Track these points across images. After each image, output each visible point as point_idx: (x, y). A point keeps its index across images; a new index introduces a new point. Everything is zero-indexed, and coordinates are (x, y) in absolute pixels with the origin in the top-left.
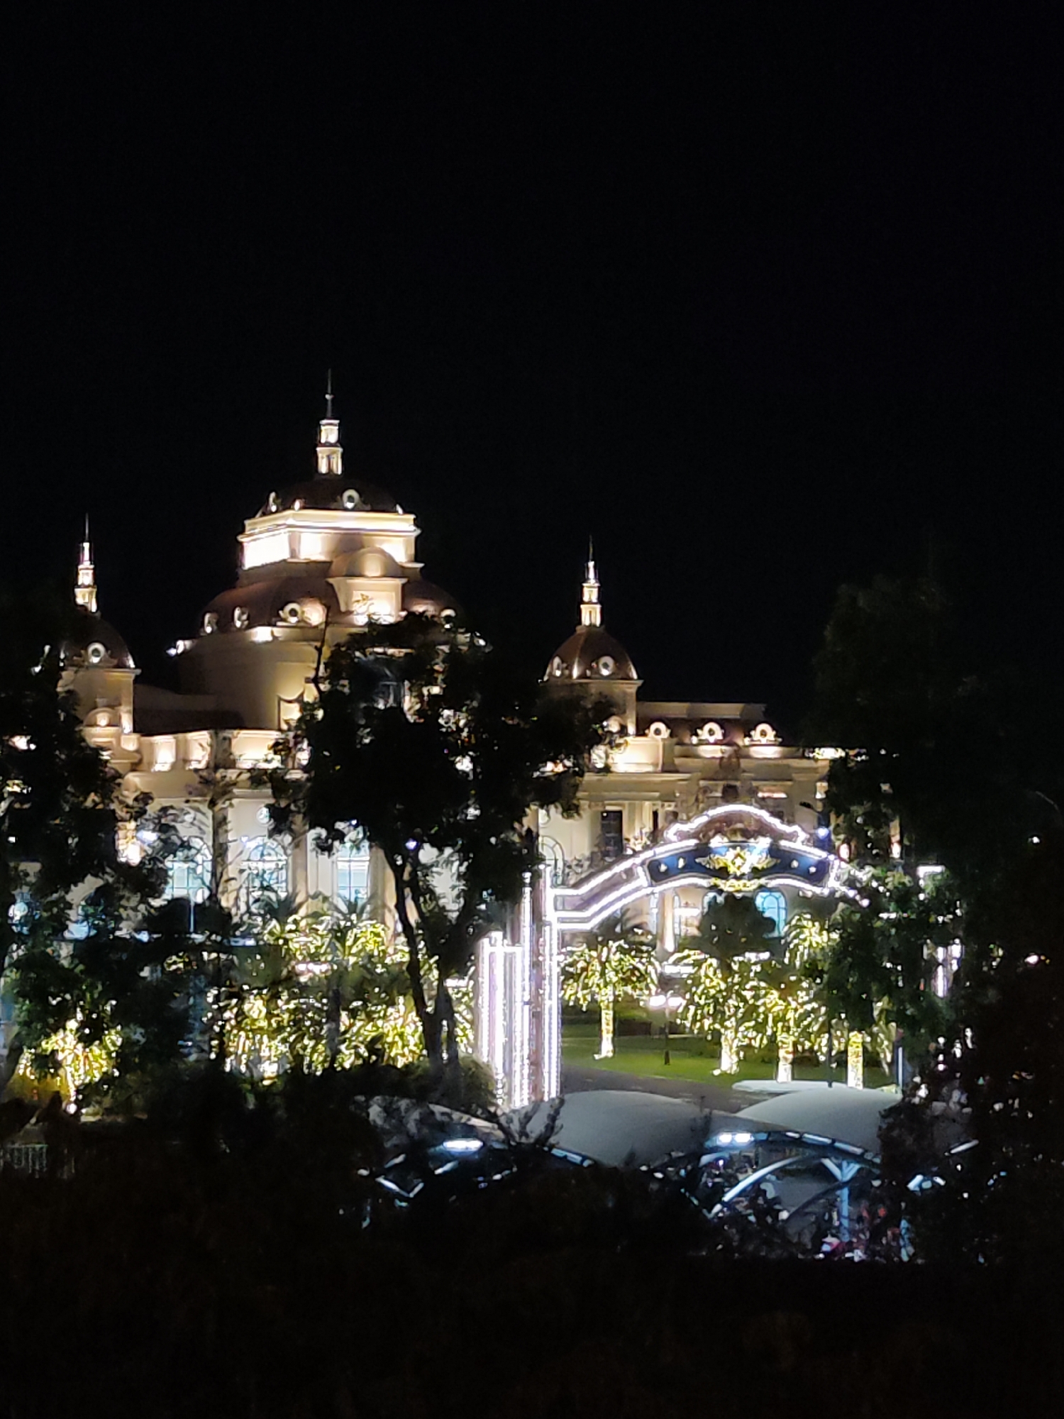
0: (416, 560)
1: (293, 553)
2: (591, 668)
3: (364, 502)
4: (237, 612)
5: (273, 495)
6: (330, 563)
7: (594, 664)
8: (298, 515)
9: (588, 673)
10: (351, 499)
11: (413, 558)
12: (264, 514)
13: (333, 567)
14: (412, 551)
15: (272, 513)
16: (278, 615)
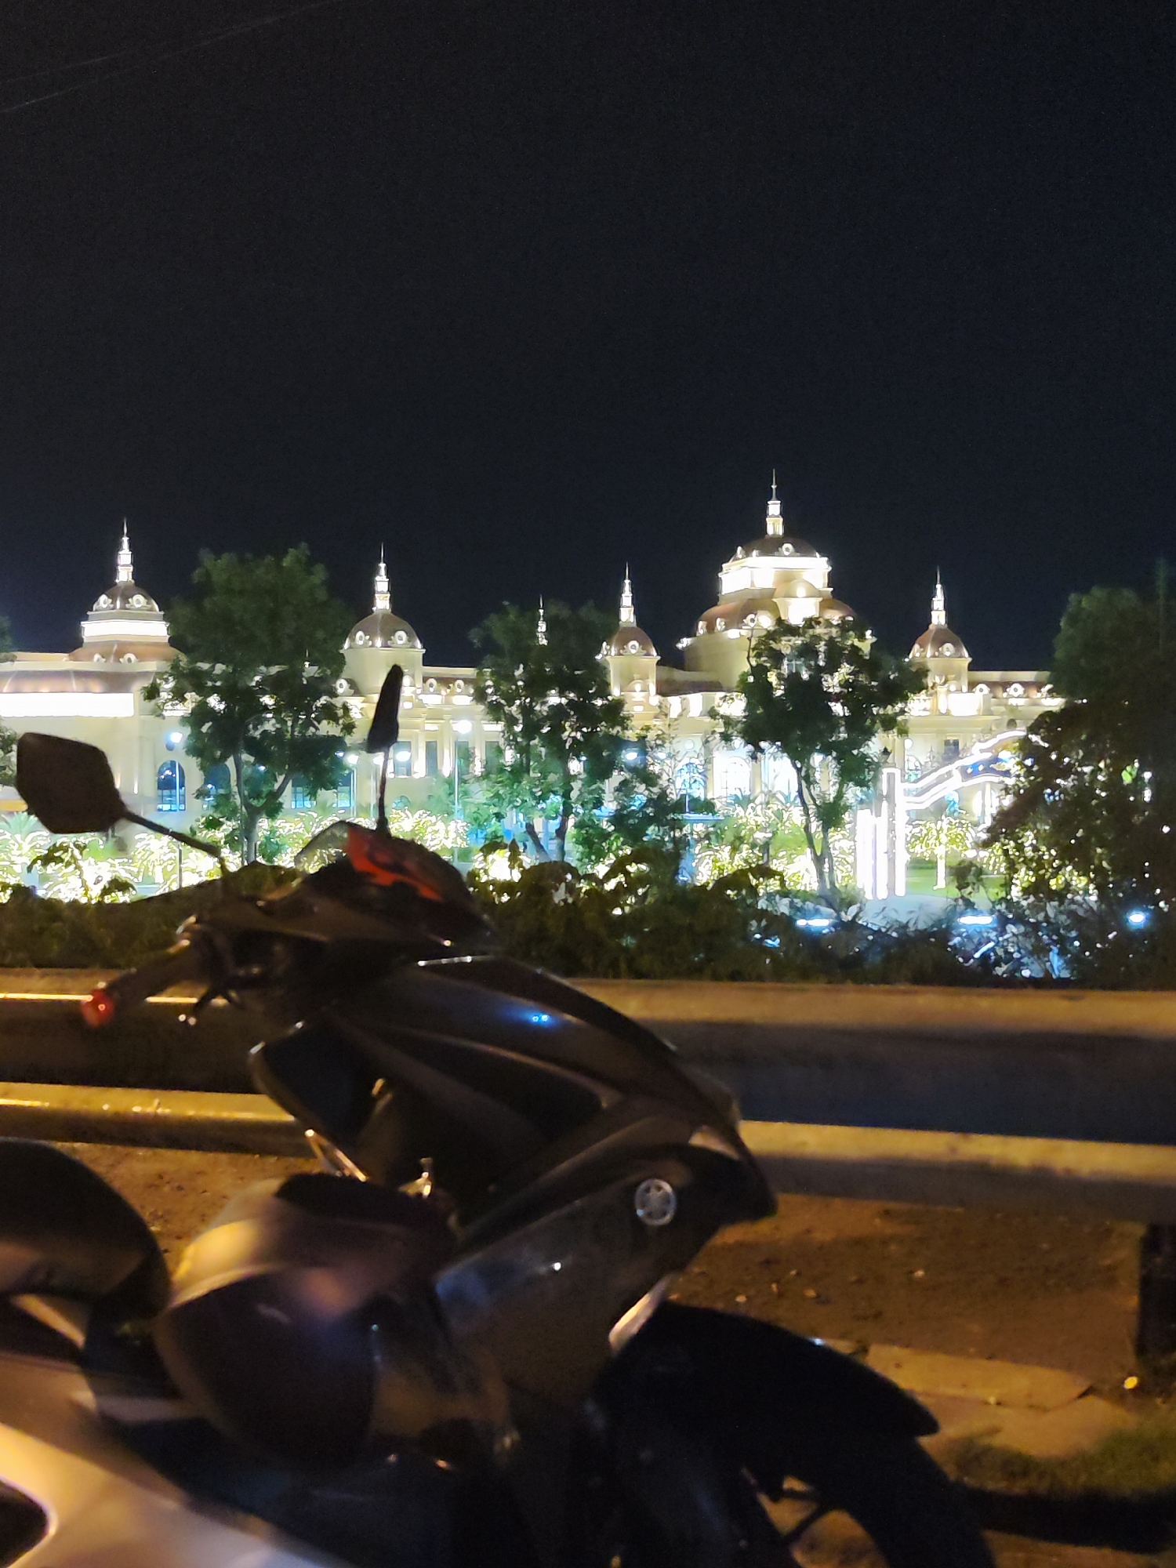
0: (829, 586)
1: (752, 584)
2: (938, 651)
3: (796, 551)
4: (718, 620)
5: (739, 548)
6: (775, 589)
7: (940, 649)
8: (755, 559)
9: (937, 654)
10: (787, 549)
11: (826, 586)
12: (733, 561)
13: (776, 592)
14: (827, 581)
15: (739, 559)
16: (743, 622)
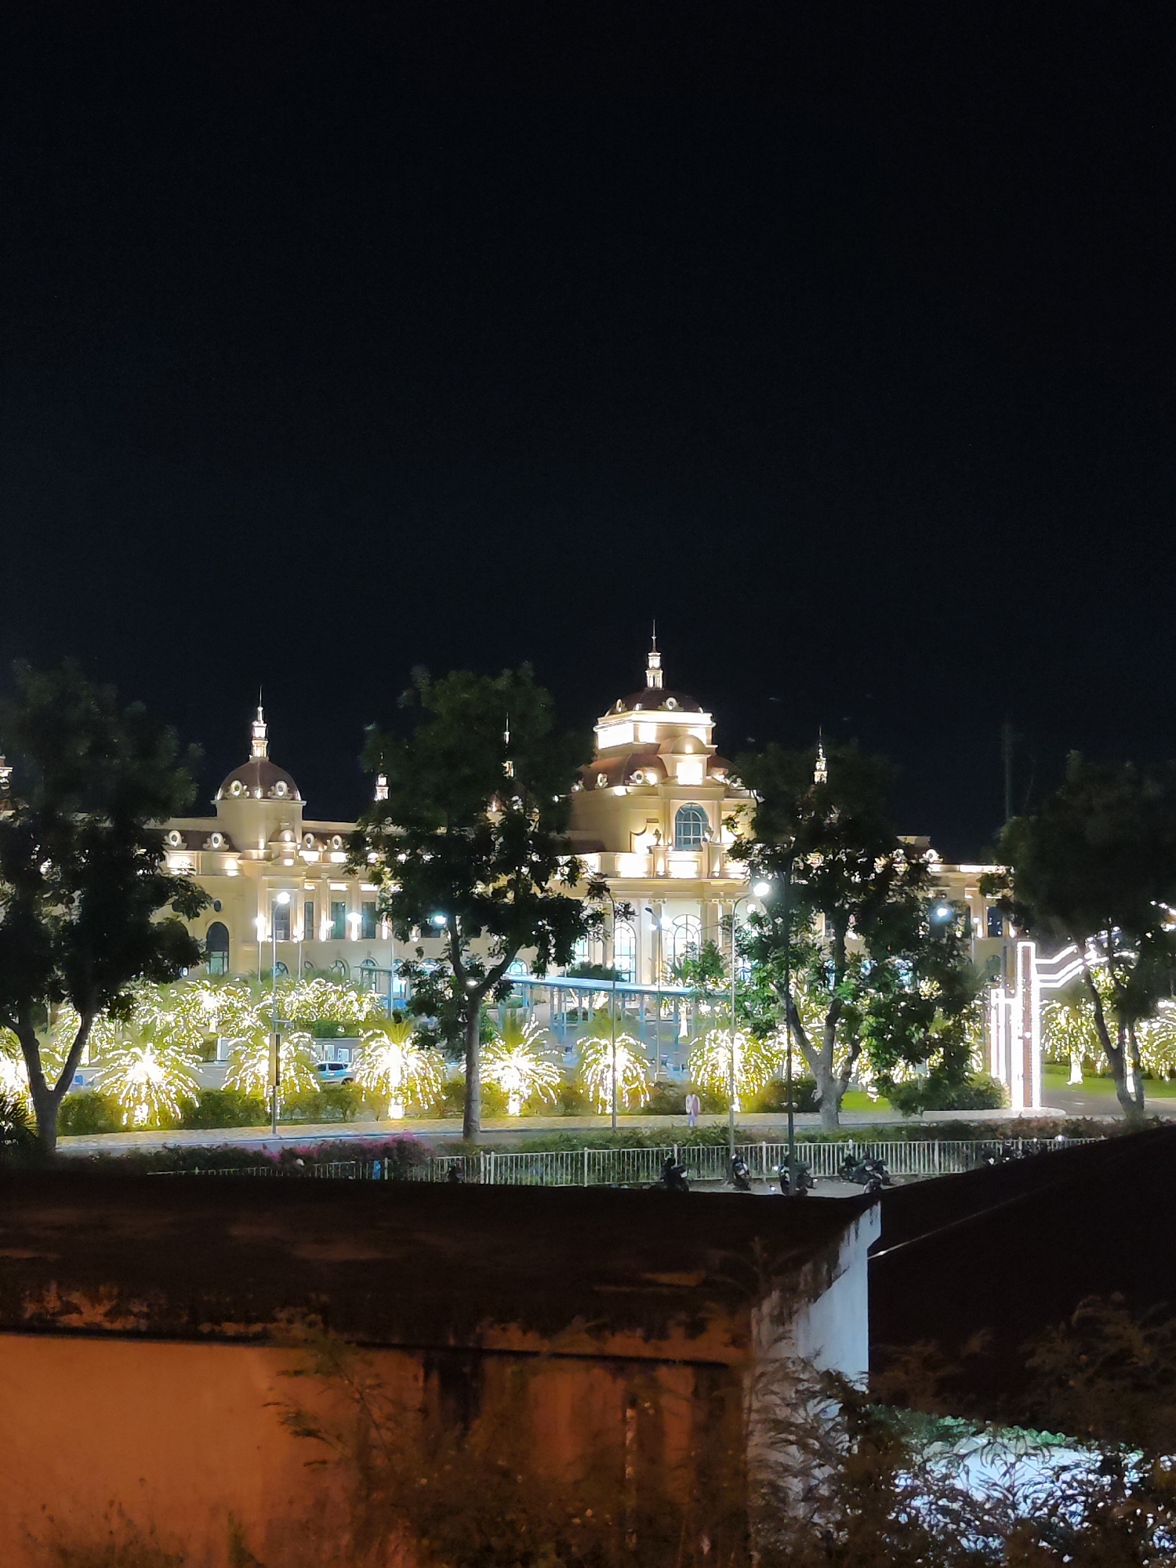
0: (713, 744)
1: (636, 738)
3: (680, 705)
4: (600, 776)
5: (619, 701)
6: (659, 745)
8: (638, 714)
10: (671, 703)
11: (710, 742)
12: (611, 714)
13: (661, 747)
14: (710, 738)
15: (619, 713)
16: (630, 779)
